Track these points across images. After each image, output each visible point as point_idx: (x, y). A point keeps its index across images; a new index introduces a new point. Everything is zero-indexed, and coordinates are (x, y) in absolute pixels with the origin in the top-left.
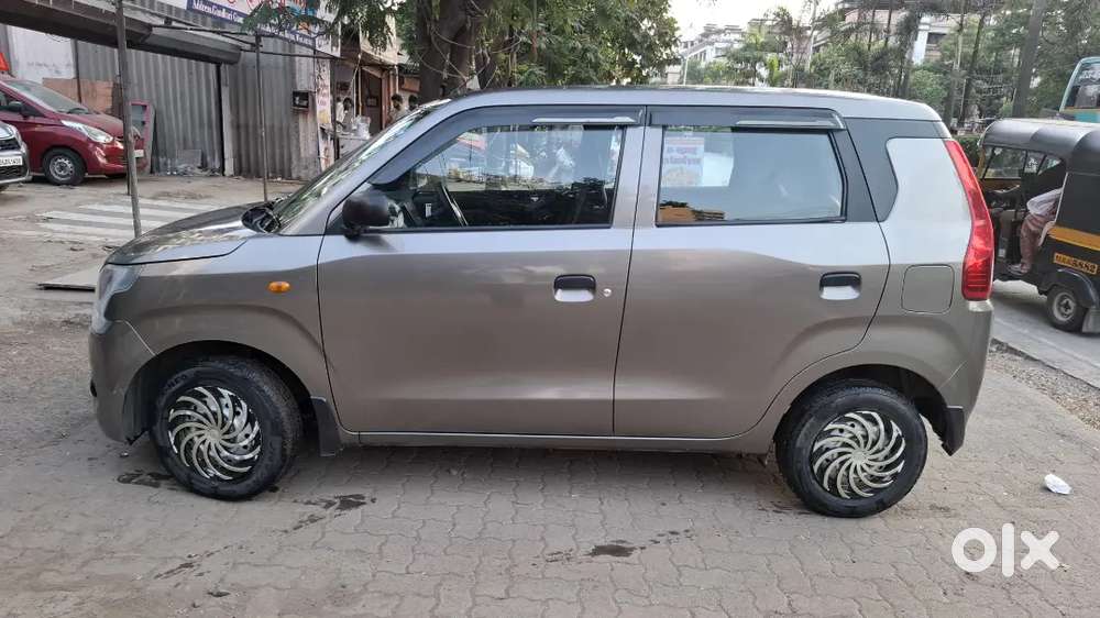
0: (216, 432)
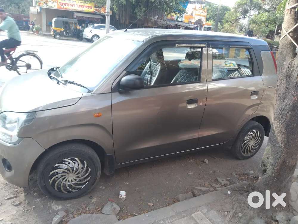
0: (71, 175)
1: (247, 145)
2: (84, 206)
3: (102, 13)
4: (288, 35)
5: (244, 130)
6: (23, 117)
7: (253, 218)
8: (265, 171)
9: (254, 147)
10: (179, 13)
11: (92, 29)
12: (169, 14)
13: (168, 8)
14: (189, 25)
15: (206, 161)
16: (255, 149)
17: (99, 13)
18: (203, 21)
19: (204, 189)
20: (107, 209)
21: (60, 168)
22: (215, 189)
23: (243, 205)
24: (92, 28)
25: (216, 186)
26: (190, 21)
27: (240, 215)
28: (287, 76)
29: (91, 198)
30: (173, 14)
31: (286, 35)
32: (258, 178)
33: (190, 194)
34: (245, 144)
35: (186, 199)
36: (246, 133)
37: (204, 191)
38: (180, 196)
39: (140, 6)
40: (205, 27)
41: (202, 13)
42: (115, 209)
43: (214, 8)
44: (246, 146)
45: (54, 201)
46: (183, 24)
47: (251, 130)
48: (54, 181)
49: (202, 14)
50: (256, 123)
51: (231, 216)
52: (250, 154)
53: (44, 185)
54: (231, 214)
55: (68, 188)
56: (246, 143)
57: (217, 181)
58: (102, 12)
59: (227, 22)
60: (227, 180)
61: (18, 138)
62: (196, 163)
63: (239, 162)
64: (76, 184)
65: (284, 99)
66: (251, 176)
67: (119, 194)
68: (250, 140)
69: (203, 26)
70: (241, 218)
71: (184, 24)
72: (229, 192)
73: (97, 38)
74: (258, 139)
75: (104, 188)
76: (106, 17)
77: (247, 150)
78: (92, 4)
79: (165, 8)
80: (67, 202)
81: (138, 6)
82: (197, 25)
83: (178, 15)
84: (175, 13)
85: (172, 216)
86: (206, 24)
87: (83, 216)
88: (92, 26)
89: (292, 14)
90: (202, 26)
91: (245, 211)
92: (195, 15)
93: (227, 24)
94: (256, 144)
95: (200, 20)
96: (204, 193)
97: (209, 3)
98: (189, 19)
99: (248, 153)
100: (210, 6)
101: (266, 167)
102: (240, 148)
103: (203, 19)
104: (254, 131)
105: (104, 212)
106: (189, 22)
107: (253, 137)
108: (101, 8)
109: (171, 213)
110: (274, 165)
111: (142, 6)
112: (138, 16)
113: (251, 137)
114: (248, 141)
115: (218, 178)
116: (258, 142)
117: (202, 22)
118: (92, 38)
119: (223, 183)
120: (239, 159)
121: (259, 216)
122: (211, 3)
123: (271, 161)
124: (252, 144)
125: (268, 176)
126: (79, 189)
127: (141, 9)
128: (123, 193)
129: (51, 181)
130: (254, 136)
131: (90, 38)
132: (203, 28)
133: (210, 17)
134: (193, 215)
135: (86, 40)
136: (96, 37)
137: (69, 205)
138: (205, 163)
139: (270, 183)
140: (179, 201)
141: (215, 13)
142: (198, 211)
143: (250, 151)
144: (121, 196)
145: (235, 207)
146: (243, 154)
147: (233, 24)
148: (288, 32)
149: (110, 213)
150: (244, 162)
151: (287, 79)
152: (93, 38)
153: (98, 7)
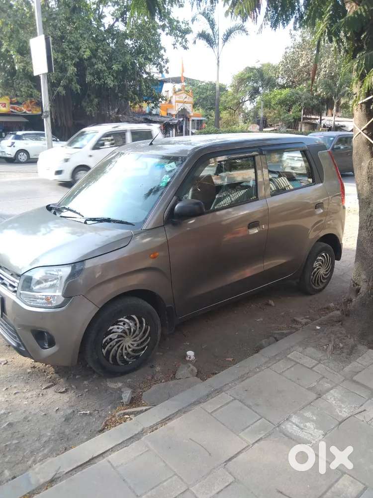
0: (127, 339)
1: (317, 274)
2: (150, 378)
3: (25, 112)
4: (362, 132)
5: (312, 256)
6: (67, 270)
7: (356, 345)
8: (358, 291)
9: (326, 275)
10: (153, 102)
11: (14, 141)
12: (135, 104)
13: (136, 96)
14: (169, 119)
15: (271, 302)
16: (327, 278)
17: (19, 113)
18: (188, 111)
19: (285, 332)
20: (183, 372)
21: (114, 332)
22: (297, 330)
23: (340, 335)
24: (13, 139)
25: (297, 326)
26: (169, 112)
27: (341, 345)
28: (368, 178)
29: (152, 367)
30: (144, 105)
31: (360, 133)
32: (351, 301)
33: (272, 339)
34: (314, 273)
35: (269, 344)
36: (315, 259)
37: (286, 334)
38: (263, 342)
39: (89, 96)
40: (193, 120)
41: (186, 98)
42: (192, 370)
43: (199, 87)
44: (316, 276)
45: (108, 380)
46: (160, 119)
47: (319, 254)
48: (108, 352)
49: (186, 100)
50: (324, 245)
51: (332, 348)
52: (321, 286)
53: (97, 357)
54: (331, 347)
55: (125, 357)
56: (316, 271)
57: (295, 321)
58: (25, 110)
59: (225, 109)
60: (307, 318)
61: (63, 299)
62: (260, 308)
63: (310, 298)
64: (134, 351)
65: (369, 204)
66: (344, 300)
67: (186, 356)
68: (319, 267)
69: (191, 119)
70: (343, 348)
71: (163, 119)
72: (318, 328)
73: (25, 154)
74: (328, 266)
75: (161, 354)
76: (45, 119)
77: (318, 281)
78: (6, 99)
79: (130, 96)
80: (125, 377)
81: (86, 97)
82: (182, 119)
83: (153, 105)
84: (146, 102)
85: (266, 362)
86: (195, 116)
87: (154, 387)
88: (13, 136)
89: (363, 109)
90: (189, 119)
91: (344, 341)
92: (176, 102)
93: (225, 112)
94: (326, 271)
95: (184, 110)
96: (286, 335)
97: (190, 79)
98: (167, 109)
99: (319, 285)
100: (193, 85)
101: (359, 285)
102: (309, 278)
103: (189, 107)
104: (323, 254)
105: (181, 377)
106: (167, 115)
107: (322, 262)
108: (21, 104)
109: (264, 360)
110: (367, 280)
111: (92, 97)
112: (88, 113)
113: (320, 263)
114: (318, 269)
115: (295, 318)
116: (329, 268)
117: (188, 113)
118: (15, 156)
119: (304, 321)
120: (311, 295)
121: (360, 343)
122: (193, 80)
123: (364, 277)
124: (322, 271)
125: (363, 295)
126: (137, 357)
127: (92, 101)
128: (190, 353)
129: (104, 351)
130: (324, 261)
131: (13, 155)
132: (191, 122)
133: (197, 102)
134: (289, 356)
135: (4, 160)
136: (22, 153)
137: (129, 380)
138: (271, 305)
139: (367, 302)
140: (264, 348)
141: (203, 96)
142: (293, 351)
143: (321, 281)
144: (190, 358)
145: (332, 339)
146: (314, 287)
147: (235, 111)
148: (362, 129)
149: (189, 376)
150: (317, 296)
151: (369, 182)
152: (18, 155)
153: (18, 103)
